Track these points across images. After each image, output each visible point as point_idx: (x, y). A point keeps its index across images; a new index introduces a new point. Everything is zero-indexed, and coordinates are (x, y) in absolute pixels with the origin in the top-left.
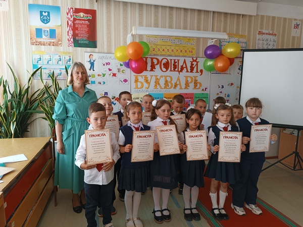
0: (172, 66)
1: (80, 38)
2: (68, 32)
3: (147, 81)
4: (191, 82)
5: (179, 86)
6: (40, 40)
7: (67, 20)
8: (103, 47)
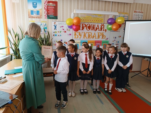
0: (92, 28)
1: (50, 15)
2: (45, 12)
3: (80, 35)
4: (101, 35)
5: (95, 37)
6: (32, 16)
7: (44, 6)
8: (61, 19)
